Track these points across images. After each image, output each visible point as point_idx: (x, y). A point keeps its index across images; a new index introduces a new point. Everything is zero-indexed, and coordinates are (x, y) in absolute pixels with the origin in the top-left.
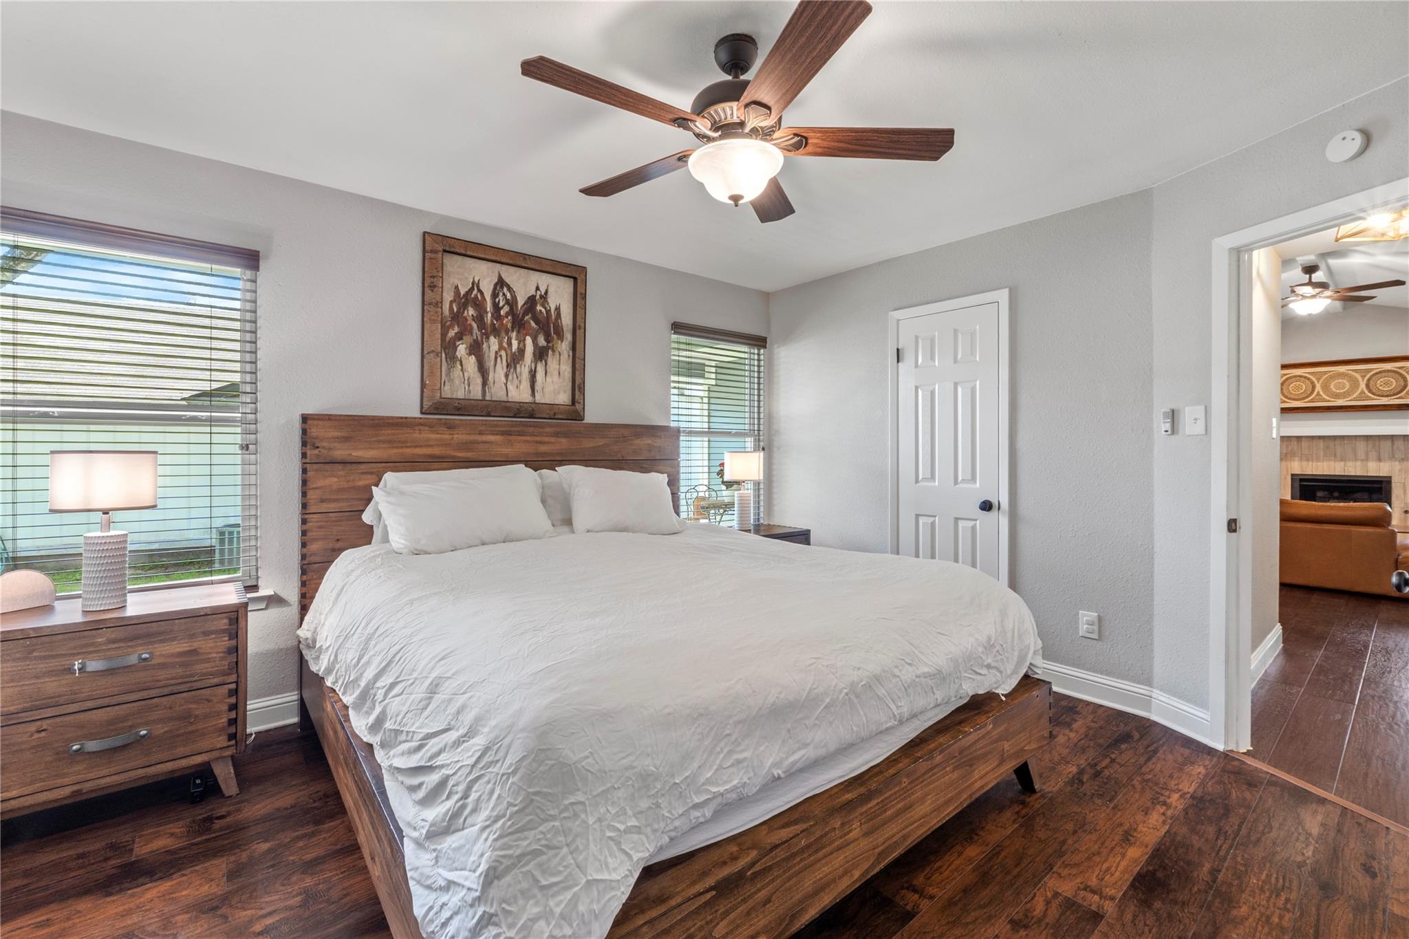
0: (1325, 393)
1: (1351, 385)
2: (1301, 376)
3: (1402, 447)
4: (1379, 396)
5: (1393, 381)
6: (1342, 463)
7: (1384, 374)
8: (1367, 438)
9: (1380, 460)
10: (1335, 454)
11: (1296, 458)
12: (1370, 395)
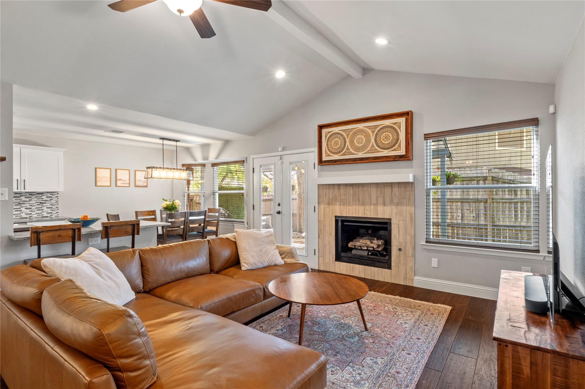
0: (351, 147)
1: (366, 140)
2: (338, 133)
3: (397, 193)
4: (382, 148)
5: (390, 135)
6: (363, 207)
7: (385, 130)
8: (377, 184)
9: (384, 204)
10: (359, 200)
11: (338, 203)
12: (377, 148)
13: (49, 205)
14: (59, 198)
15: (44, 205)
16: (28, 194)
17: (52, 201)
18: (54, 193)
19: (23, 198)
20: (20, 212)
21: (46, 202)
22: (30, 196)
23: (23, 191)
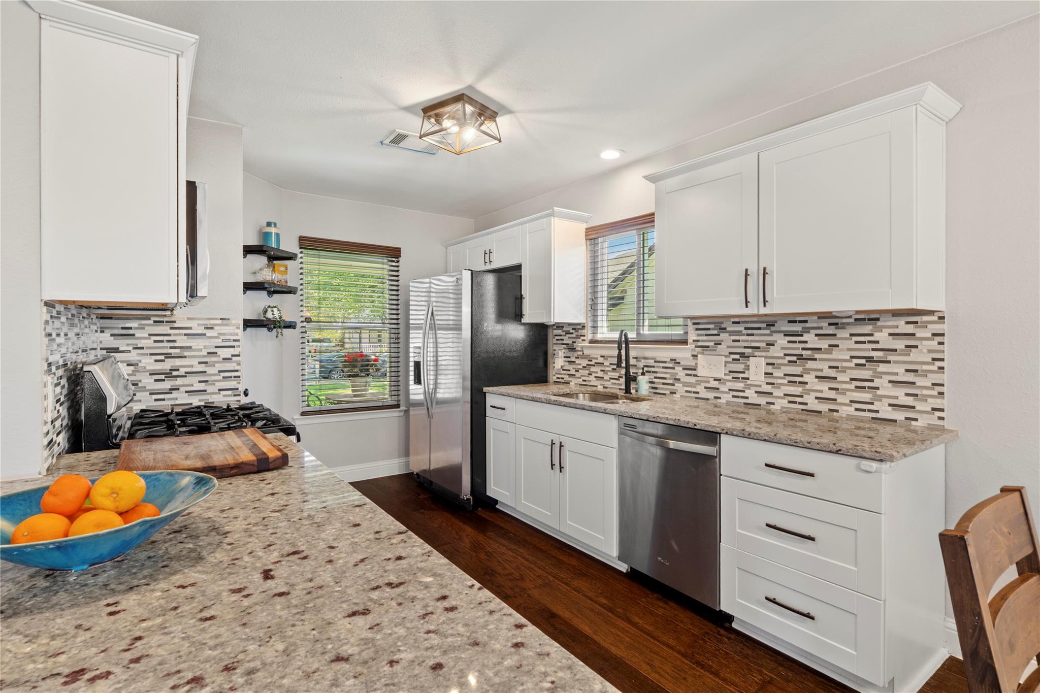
13: (901, 369)
14: (946, 339)
15: (882, 368)
16: (824, 324)
17: (914, 355)
18: (925, 318)
19: (811, 339)
20: (800, 389)
21: (889, 358)
22: (831, 330)
23: (763, 311)
